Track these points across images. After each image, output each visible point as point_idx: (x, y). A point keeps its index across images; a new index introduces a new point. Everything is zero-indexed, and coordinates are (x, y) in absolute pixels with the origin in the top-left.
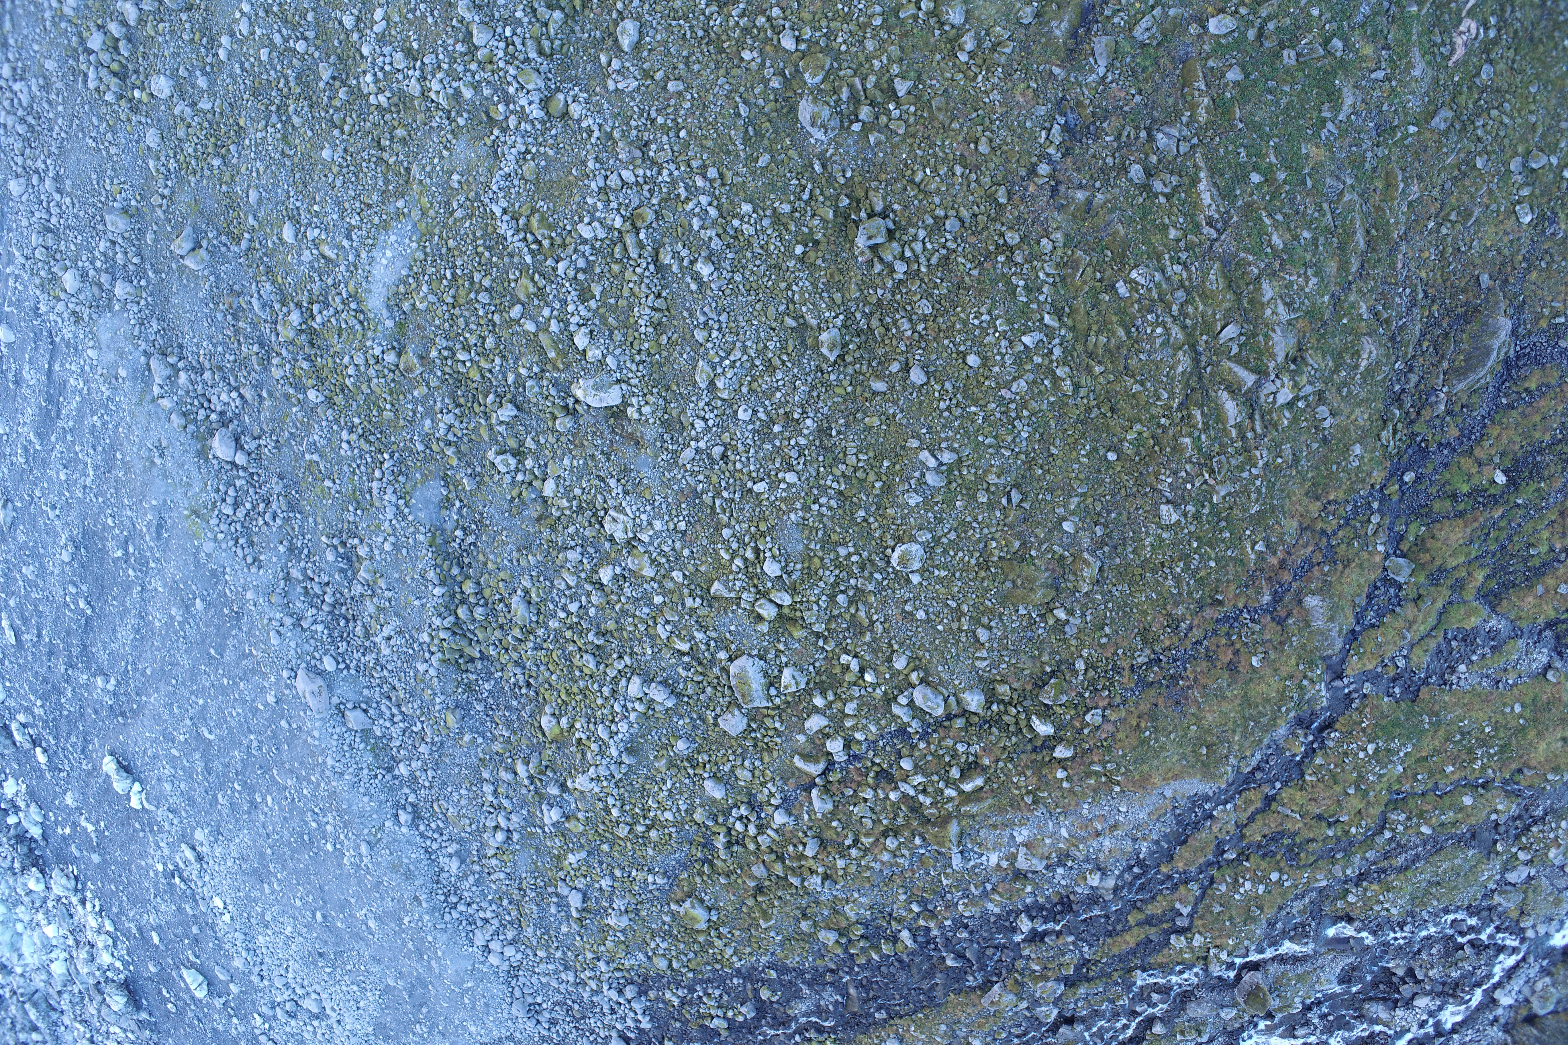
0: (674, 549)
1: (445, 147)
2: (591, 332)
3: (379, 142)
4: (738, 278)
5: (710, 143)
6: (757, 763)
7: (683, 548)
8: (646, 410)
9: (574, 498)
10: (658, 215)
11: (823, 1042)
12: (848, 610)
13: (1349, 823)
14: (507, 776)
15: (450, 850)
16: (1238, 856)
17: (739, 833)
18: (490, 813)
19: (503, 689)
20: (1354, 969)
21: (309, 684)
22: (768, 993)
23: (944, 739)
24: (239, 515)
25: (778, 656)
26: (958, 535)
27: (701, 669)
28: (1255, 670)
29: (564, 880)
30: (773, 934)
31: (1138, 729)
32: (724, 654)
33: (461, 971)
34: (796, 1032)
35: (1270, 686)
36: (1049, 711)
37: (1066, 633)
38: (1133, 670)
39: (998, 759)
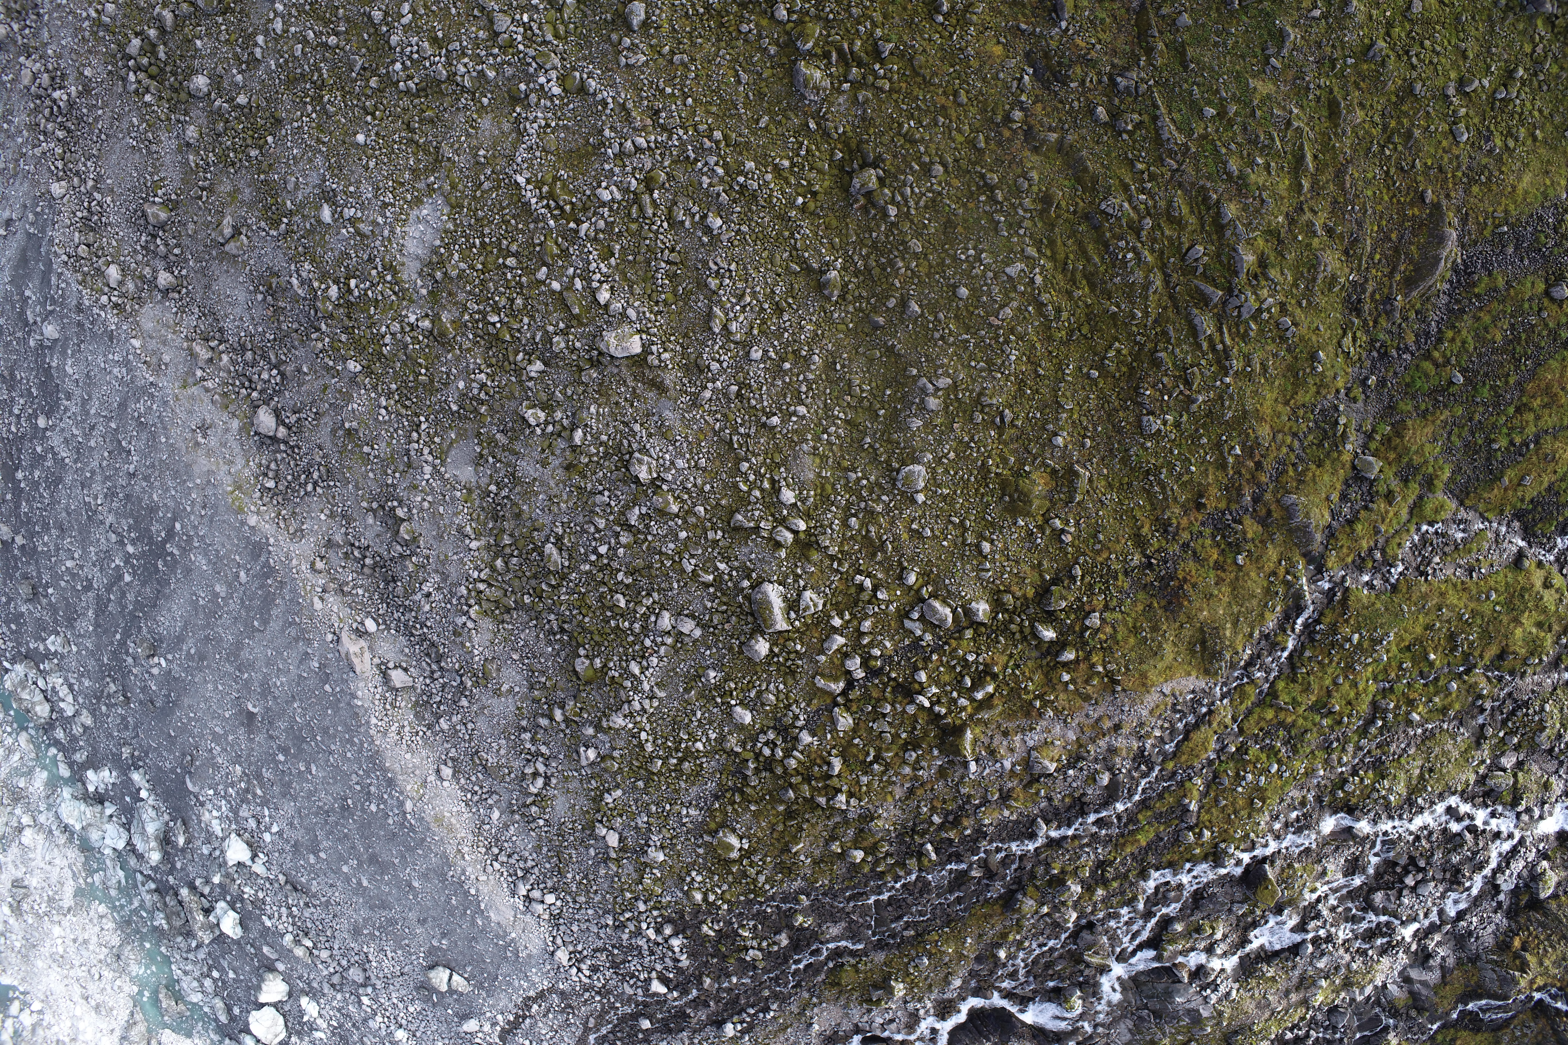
0: (695, 485)
1: (471, 126)
2: (612, 288)
3: (408, 125)
4: (745, 228)
5: (714, 109)
6: (782, 686)
7: (704, 484)
8: (666, 356)
9: (601, 444)
10: (670, 177)
11: (854, 966)
12: (859, 531)
13: (1341, 714)
14: (544, 722)
15: (490, 801)
16: (1237, 749)
17: (767, 758)
18: (529, 761)
19: (538, 636)
20: (1356, 859)
21: (352, 646)
22: (800, 919)
23: (955, 650)
24: (281, 487)
25: (795, 581)
26: (957, 455)
27: (724, 599)
28: (1240, 568)
29: (601, 822)
30: (802, 858)
31: (1135, 630)
32: (746, 583)
33: (504, 923)
34: (828, 958)
35: (1255, 583)
36: (1050, 618)
37: (1062, 541)
38: (1126, 573)
39: (1006, 667)
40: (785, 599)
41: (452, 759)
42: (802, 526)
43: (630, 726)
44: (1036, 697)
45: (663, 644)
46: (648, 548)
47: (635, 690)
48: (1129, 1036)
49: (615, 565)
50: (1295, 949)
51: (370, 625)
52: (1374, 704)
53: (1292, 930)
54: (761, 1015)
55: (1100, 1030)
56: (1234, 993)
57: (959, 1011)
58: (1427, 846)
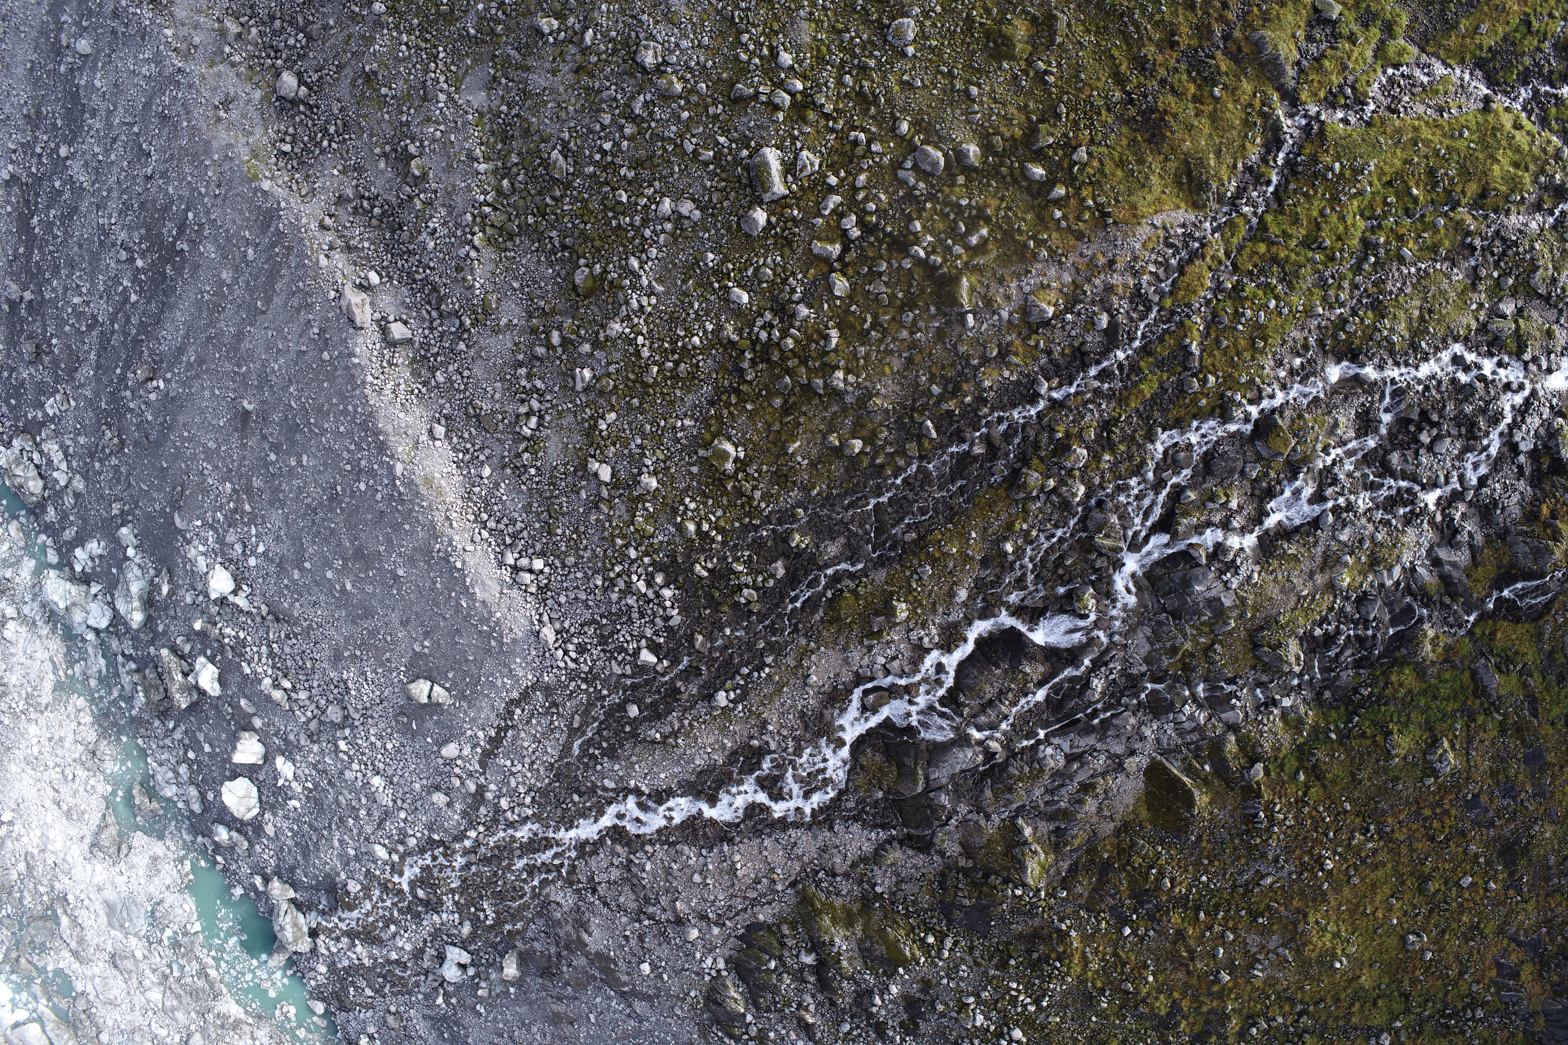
0: (698, 63)
6: (779, 259)
7: (707, 60)
9: (610, 40)
11: (854, 592)
12: (853, 88)
13: (1332, 248)
14: (540, 351)
15: (482, 458)
16: (1234, 287)
17: (763, 345)
18: (523, 401)
19: (539, 261)
20: (1367, 412)
21: (354, 298)
22: (797, 537)
23: (947, 196)
24: (297, 150)
25: (793, 144)
26: (943, 9)
27: (724, 175)
28: (1217, 100)
29: (593, 456)
30: (799, 459)
31: (1121, 164)
32: (745, 153)
33: (489, 600)
34: (826, 588)
35: (1233, 114)
36: (1039, 156)
37: (1046, 83)
38: (1109, 110)
39: (998, 209)
40: (783, 162)
41: (447, 418)
42: (799, 86)
43: (628, 330)
44: (1030, 238)
45: (663, 231)
46: (651, 137)
47: (633, 287)
48: (1147, 647)
49: (618, 161)
50: (1315, 523)
51: (374, 278)
52: (1364, 241)
53: (1311, 502)
54: (756, 674)
55: (1116, 638)
56: (1256, 575)
57: (965, 640)
58: (1438, 396)
